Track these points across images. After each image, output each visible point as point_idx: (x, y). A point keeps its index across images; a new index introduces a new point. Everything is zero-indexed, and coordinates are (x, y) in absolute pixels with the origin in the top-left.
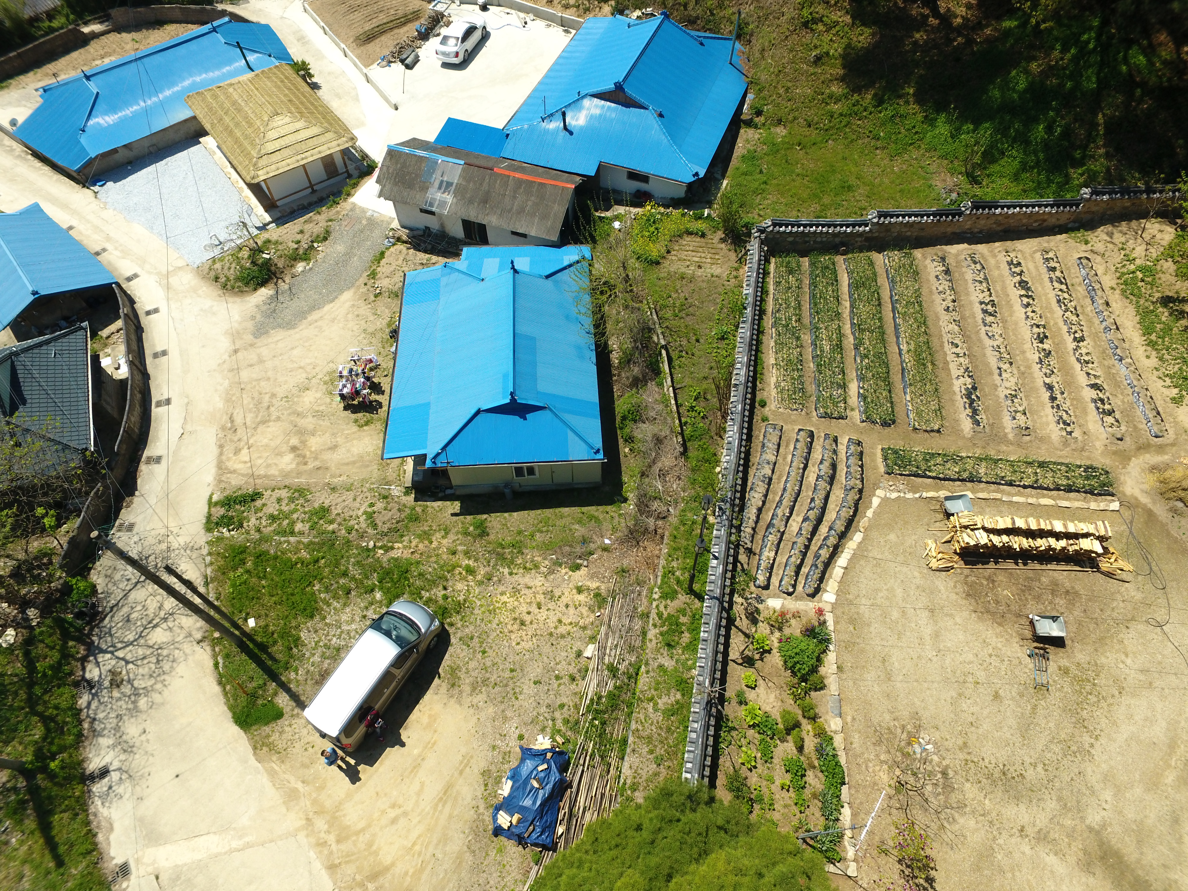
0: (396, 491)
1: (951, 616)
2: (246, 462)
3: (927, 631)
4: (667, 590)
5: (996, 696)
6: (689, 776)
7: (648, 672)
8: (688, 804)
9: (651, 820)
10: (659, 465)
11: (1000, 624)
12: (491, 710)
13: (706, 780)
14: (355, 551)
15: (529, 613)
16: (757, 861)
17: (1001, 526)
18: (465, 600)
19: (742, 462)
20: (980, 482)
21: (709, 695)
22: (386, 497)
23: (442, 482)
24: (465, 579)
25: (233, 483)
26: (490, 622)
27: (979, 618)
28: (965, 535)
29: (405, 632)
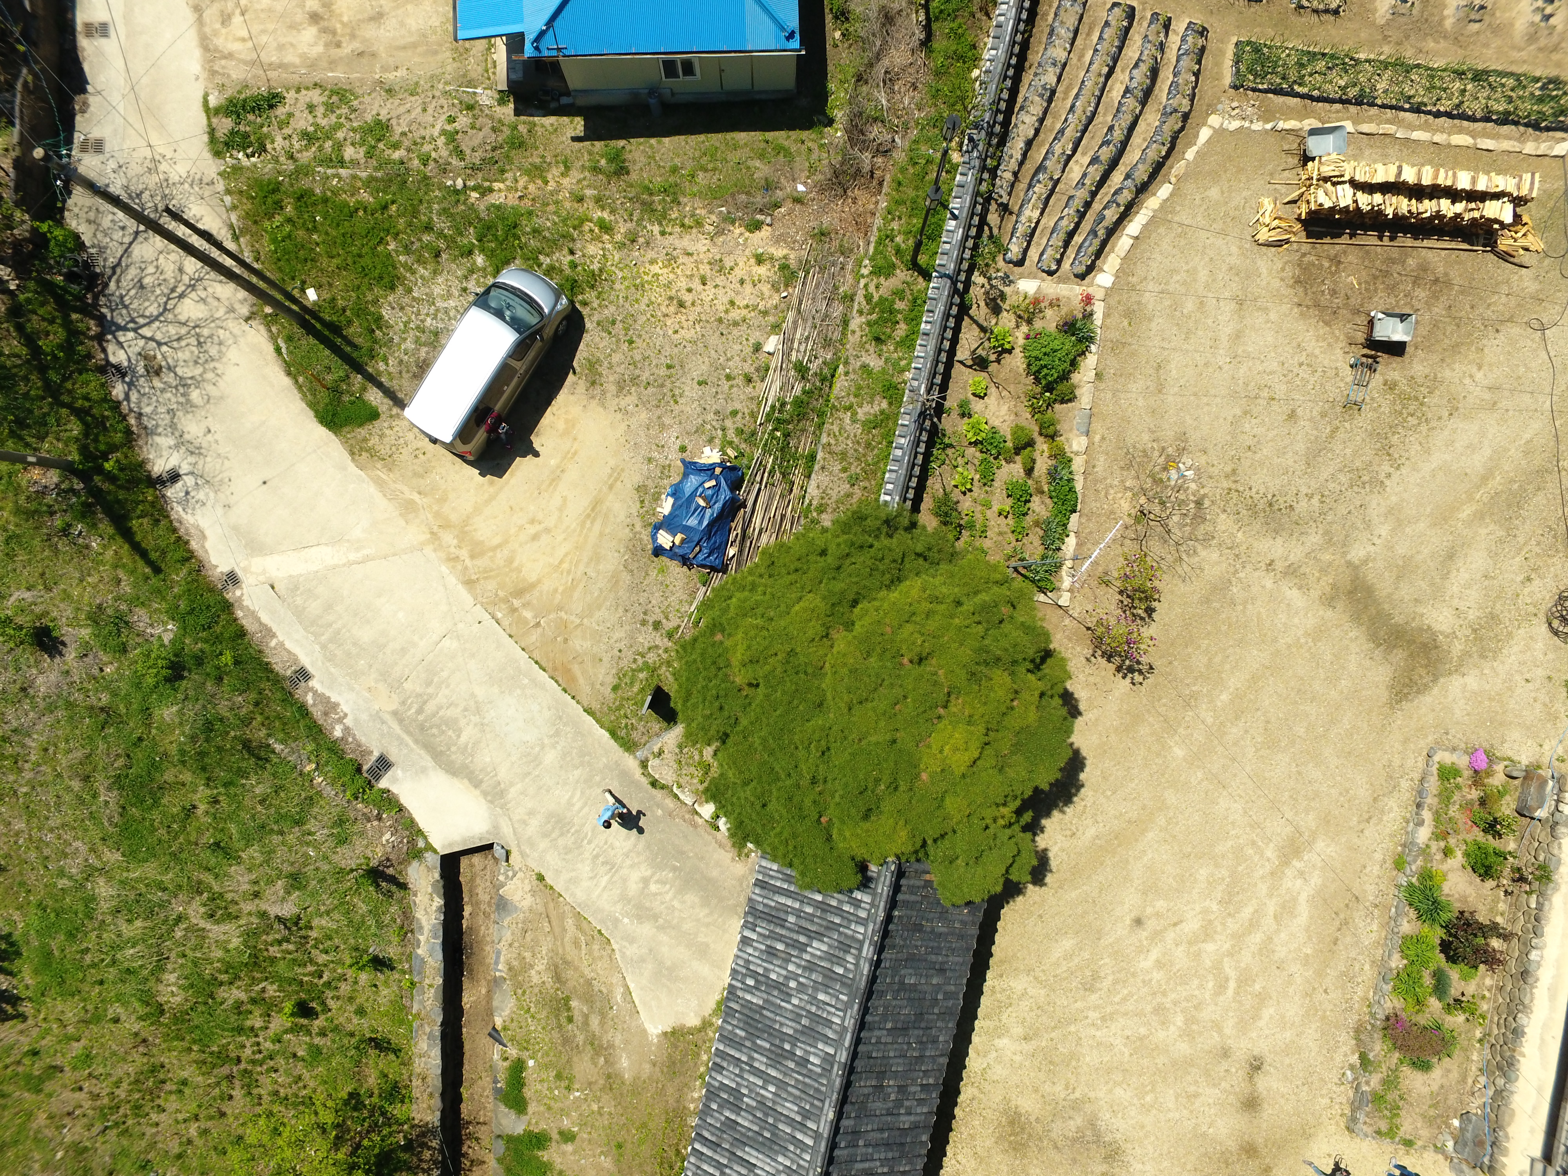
0: (486, 97)
1: (1266, 310)
2: (243, 40)
3: (1226, 330)
4: (880, 262)
5: (1292, 416)
6: (888, 498)
7: (847, 374)
8: (885, 529)
9: (839, 545)
10: (886, 62)
11: (1327, 323)
12: (644, 416)
13: (909, 503)
14: (437, 193)
15: (689, 290)
16: (956, 590)
17: (1379, 178)
18: (601, 270)
19: (1014, 61)
20: (1372, 105)
21: (924, 404)
22: (470, 108)
23: (552, 83)
24: (598, 239)
25: (234, 76)
26: (637, 301)
27: (1302, 314)
28: (1321, 192)
29: (522, 312)
